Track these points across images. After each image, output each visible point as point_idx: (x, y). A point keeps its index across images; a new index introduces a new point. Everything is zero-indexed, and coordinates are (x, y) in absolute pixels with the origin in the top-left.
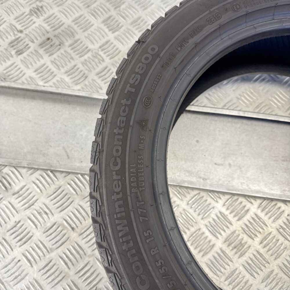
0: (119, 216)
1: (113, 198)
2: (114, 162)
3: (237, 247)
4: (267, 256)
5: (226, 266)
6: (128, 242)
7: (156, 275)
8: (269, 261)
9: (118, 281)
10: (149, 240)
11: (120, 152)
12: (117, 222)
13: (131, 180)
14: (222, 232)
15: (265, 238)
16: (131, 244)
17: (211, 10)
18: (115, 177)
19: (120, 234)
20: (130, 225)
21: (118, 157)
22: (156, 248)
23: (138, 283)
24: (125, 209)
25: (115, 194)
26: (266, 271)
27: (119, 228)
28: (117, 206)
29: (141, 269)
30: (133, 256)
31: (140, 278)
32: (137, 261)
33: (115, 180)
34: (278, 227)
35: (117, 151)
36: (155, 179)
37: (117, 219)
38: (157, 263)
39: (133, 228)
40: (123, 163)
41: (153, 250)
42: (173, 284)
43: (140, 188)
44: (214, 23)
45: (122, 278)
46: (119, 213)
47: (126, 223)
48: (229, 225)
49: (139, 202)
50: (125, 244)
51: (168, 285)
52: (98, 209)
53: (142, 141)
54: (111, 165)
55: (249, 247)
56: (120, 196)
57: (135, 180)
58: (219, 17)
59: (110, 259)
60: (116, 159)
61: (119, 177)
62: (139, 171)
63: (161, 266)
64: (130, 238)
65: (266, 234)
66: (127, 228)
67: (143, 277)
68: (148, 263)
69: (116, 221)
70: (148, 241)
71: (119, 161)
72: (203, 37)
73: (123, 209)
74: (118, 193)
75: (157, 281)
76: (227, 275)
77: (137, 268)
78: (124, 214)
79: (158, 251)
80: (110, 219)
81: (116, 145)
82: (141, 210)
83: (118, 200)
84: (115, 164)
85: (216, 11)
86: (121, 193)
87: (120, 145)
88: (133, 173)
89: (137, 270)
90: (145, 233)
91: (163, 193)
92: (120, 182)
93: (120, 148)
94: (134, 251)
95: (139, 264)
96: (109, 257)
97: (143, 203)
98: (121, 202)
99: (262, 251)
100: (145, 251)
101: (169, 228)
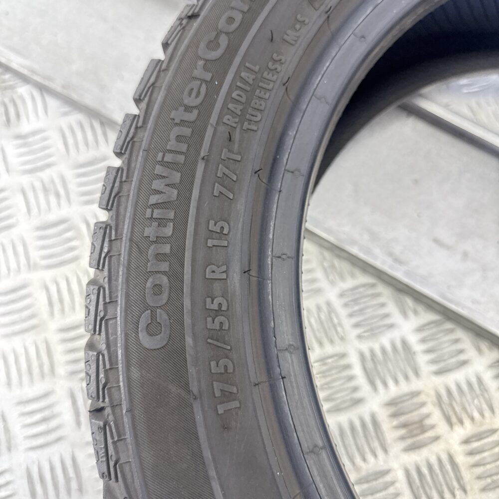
0: (169, 158)
1: (172, 116)
2: (211, 42)
3: (410, 428)
4: (467, 476)
5: (369, 457)
6: (162, 222)
7: (193, 325)
8: (468, 488)
9: (101, 307)
10: (216, 242)
11: (234, 26)
12: (159, 169)
13: (234, 95)
14: (391, 383)
15: (479, 437)
16: (168, 231)
18: (198, 72)
19: (154, 199)
20: (185, 187)
21: (227, 33)
22: (224, 268)
23: (142, 324)
24: (188, 149)
25: (182, 109)
27: (157, 185)
28: (172, 137)
29: (165, 296)
30: (159, 257)
31: (153, 316)
32: (165, 273)
33: (196, 78)
35: (231, 20)
36: (292, 133)
37: (162, 163)
38: (209, 300)
39: (190, 198)
40: (231, 51)
41: (214, 268)
42: (226, 367)
43: (246, 123)
45: (113, 302)
46: (170, 151)
47: (177, 180)
48: (411, 374)
49: (230, 151)
50: (155, 224)
51: (213, 364)
52: (131, 135)
53: (298, 26)
54: (202, 45)
55: (437, 438)
56: (192, 116)
57: (243, 100)
59: (106, 250)
60: (217, 37)
61: (208, 76)
62: (261, 84)
63: (218, 312)
64: (171, 215)
65: (484, 428)
66: (175, 192)
67: (162, 316)
68: (186, 289)
69: (157, 166)
70: (210, 243)
71: (224, 41)
73: (184, 147)
74: (188, 109)
75: (189, 341)
77: (157, 288)
78: (181, 159)
79: (224, 276)
80: (146, 159)
81: (232, 8)
82: (227, 172)
83: (183, 123)
84: (213, 44)
86: (196, 112)
87: (242, 12)
88: (246, 82)
89: (155, 294)
90: (212, 223)
91: (297, 173)
92: (204, 87)
93: (238, 17)
94: (167, 249)
95: (165, 280)
96: (106, 244)
97: (239, 158)
98: (187, 131)
99: (461, 459)
100: (194, 260)
101: (277, 252)
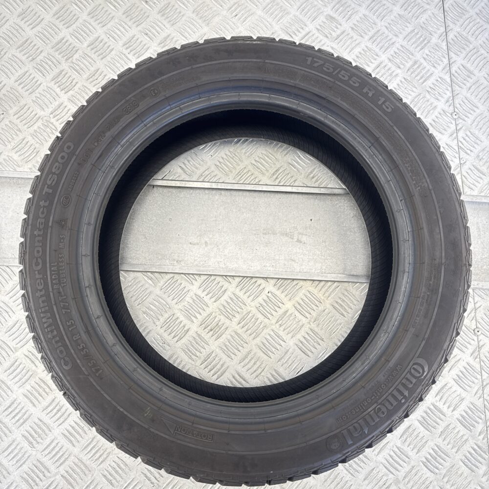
0: (43, 310)
1: (37, 295)
2: (36, 263)
3: (214, 330)
4: (245, 336)
5: (202, 350)
6: (52, 331)
7: (78, 356)
8: (248, 341)
9: (48, 364)
10: (72, 328)
11: (41, 253)
12: (42, 315)
13: (53, 277)
14: (198, 315)
15: (243, 319)
16: (55, 333)
17: (127, 98)
18: (37, 276)
19: (45, 325)
20: (53, 316)
21: (40, 257)
22: (79, 335)
23: (63, 364)
24: (47, 303)
25: (39, 291)
26: (244, 351)
27: (44, 320)
28: (40, 302)
29: (65, 353)
30: (57, 342)
31: (64, 360)
32: (61, 346)
33: (37, 279)
34: (258, 305)
35: (38, 252)
36: (81, 274)
37: (42, 312)
38: (79, 347)
39: (56, 319)
40: (44, 263)
41: (75, 336)
42: (93, 363)
43: (62, 285)
44: (130, 112)
45: (51, 361)
46: (43, 307)
47: (50, 315)
48: (205, 307)
49: (62, 296)
50: (50, 333)
51: (89, 364)
52: (27, 306)
53: (62, 241)
54: (34, 265)
55: (227, 328)
56: (43, 293)
57: (57, 277)
58: (136, 105)
59: (40, 347)
60: (37, 259)
61: (41, 276)
62: (60, 268)
63: (83, 348)
64: (54, 327)
65: (245, 313)
66: (51, 320)
67: (67, 359)
68: (70, 347)
69: (41, 314)
70: (70, 329)
71: (40, 261)
72: (120, 128)
73: (46, 304)
74: (41, 291)
75: (78, 361)
76: (203, 359)
77: (61, 352)
78: (47, 308)
79: (80, 337)
80: (36, 313)
81: (37, 246)
82: (63, 304)
83: (41, 296)
84: (37, 264)
85: (132, 98)
86: (43, 290)
87: (41, 246)
88: (54, 271)
89: (61, 354)
90: (67, 323)
91: (90, 286)
92: (42, 280)
93: (40, 249)
94: (58, 339)
95: (62, 348)
96: (39, 345)
97: (65, 297)
98: (44, 298)
99: (240, 331)
100: (68, 338)
101: (96, 317)
